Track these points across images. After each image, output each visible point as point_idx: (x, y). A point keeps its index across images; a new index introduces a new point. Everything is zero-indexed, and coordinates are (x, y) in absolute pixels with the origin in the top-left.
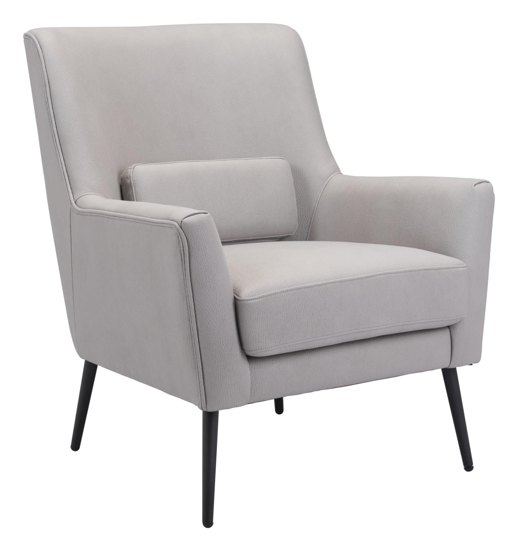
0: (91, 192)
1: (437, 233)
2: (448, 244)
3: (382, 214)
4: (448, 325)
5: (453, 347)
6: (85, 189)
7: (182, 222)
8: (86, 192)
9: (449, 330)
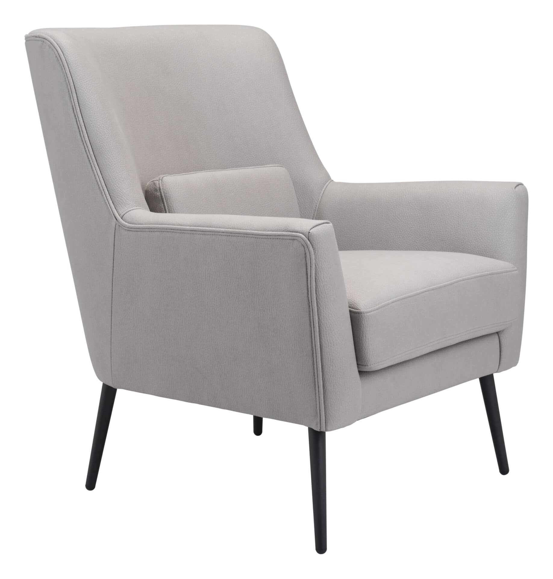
0: (136, 207)
1: (478, 237)
2: (492, 248)
3: (404, 221)
4: (497, 331)
5: (502, 352)
6: (130, 204)
7: (309, 233)
8: (132, 206)
9: (498, 337)
